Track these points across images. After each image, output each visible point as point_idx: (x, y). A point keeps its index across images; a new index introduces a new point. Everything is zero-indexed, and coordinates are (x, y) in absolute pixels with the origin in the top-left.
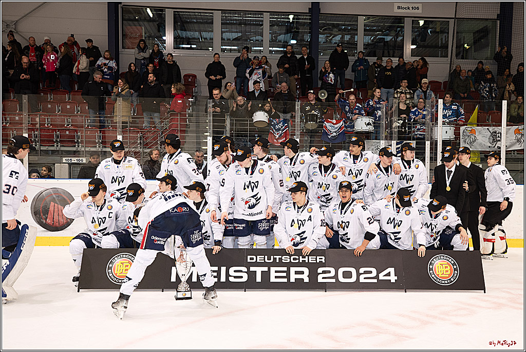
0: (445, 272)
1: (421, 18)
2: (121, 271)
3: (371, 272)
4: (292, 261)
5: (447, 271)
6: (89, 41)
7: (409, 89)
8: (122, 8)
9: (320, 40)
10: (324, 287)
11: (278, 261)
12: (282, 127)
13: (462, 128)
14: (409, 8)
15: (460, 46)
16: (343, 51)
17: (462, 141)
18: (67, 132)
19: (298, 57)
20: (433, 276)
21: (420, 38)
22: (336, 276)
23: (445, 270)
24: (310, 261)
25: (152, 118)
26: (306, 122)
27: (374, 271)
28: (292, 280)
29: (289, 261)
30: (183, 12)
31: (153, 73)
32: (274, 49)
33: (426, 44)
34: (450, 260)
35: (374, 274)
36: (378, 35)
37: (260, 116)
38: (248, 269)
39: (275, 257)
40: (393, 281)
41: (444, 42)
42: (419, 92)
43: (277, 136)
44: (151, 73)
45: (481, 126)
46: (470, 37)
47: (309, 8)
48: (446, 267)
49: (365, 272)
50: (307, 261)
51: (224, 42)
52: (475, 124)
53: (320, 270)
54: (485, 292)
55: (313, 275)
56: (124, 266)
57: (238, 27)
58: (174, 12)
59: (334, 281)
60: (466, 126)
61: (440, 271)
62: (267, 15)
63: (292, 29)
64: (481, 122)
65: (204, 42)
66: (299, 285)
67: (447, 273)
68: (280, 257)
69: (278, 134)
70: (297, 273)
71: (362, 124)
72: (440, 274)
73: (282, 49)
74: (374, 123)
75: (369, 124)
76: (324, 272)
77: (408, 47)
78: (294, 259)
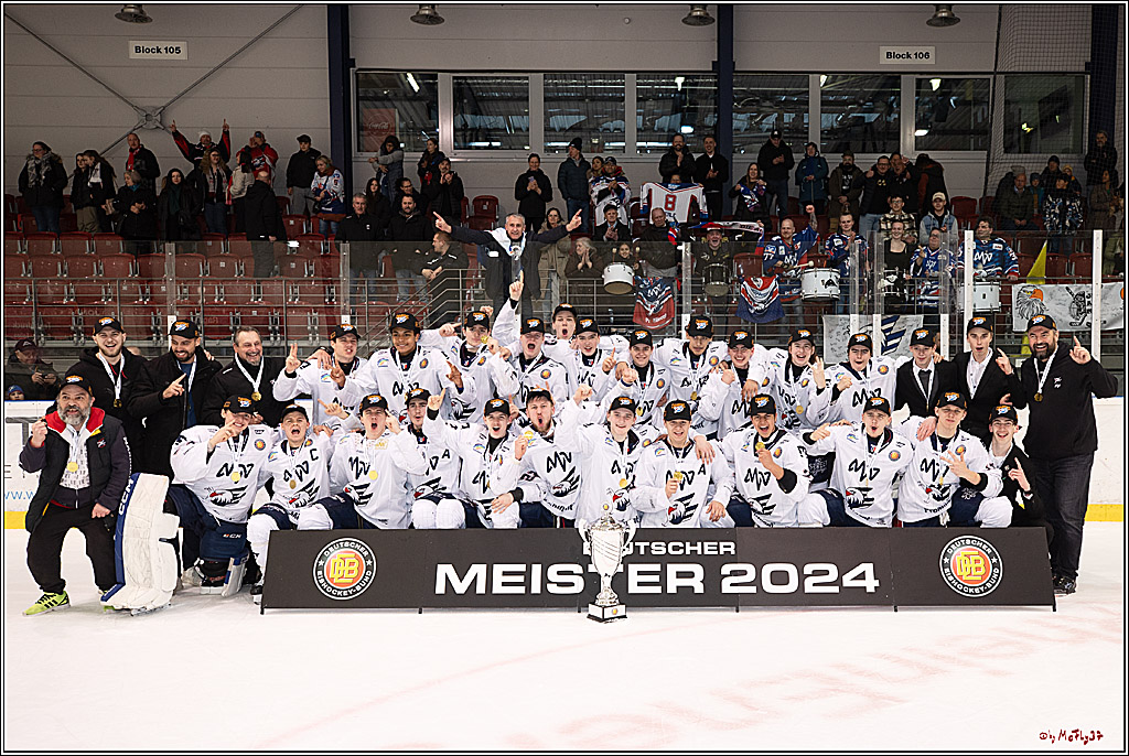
0: (973, 570)
1: (936, 74)
2: (341, 575)
3: (826, 573)
4: (671, 552)
5: (978, 569)
6: (304, 139)
7: (908, 213)
8: (357, 75)
9: (736, 124)
10: (735, 602)
11: (642, 552)
12: (659, 293)
13: (1016, 288)
14: (909, 56)
15: (1011, 128)
16: (782, 144)
17: (1015, 313)
18: (254, 313)
19: (696, 156)
20: (951, 578)
21: (934, 116)
22: (757, 582)
23: (974, 566)
24: (706, 552)
25: (412, 282)
26: (706, 283)
27: (833, 569)
28: (671, 589)
29: (664, 552)
30: (476, 78)
31: (414, 194)
32: (650, 144)
33: (948, 127)
34: (985, 547)
35: (833, 575)
36: (852, 110)
37: (617, 273)
38: (585, 569)
39: (637, 544)
40: (871, 589)
41: (980, 120)
42: (929, 218)
43: (651, 311)
44: (408, 195)
45: (1055, 282)
46: (1033, 111)
47: (713, 62)
48: (977, 561)
49: (816, 573)
50: (700, 553)
51: (550, 132)
52: (1042, 279)
53: (726, 569)
54: (1054, 610)
55: (713, 579)
56: (347, 564)
57: (581, 104)
58: (454, 78)
59: (753, 589)
60: (1023, 284)
61: (964, 569)
62: (631, 79)
63: (683, 106)
64: (1053, 276)
65: (514, 135)
66: (685, 599)
67: (978, 573)
68: (648, 544)
69: (652, 307)
70: (680, 575)
71: (817, 283)
72: (965, 574)
73: (665, 144)
74: (840, 281)
75: (830, 283)
76: (734, 573)
77: (908, 132)
78: (675, 548)
